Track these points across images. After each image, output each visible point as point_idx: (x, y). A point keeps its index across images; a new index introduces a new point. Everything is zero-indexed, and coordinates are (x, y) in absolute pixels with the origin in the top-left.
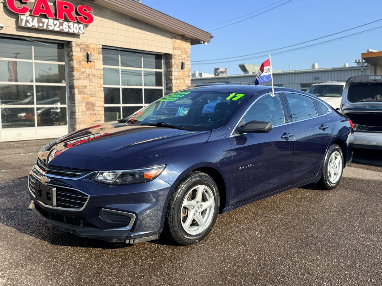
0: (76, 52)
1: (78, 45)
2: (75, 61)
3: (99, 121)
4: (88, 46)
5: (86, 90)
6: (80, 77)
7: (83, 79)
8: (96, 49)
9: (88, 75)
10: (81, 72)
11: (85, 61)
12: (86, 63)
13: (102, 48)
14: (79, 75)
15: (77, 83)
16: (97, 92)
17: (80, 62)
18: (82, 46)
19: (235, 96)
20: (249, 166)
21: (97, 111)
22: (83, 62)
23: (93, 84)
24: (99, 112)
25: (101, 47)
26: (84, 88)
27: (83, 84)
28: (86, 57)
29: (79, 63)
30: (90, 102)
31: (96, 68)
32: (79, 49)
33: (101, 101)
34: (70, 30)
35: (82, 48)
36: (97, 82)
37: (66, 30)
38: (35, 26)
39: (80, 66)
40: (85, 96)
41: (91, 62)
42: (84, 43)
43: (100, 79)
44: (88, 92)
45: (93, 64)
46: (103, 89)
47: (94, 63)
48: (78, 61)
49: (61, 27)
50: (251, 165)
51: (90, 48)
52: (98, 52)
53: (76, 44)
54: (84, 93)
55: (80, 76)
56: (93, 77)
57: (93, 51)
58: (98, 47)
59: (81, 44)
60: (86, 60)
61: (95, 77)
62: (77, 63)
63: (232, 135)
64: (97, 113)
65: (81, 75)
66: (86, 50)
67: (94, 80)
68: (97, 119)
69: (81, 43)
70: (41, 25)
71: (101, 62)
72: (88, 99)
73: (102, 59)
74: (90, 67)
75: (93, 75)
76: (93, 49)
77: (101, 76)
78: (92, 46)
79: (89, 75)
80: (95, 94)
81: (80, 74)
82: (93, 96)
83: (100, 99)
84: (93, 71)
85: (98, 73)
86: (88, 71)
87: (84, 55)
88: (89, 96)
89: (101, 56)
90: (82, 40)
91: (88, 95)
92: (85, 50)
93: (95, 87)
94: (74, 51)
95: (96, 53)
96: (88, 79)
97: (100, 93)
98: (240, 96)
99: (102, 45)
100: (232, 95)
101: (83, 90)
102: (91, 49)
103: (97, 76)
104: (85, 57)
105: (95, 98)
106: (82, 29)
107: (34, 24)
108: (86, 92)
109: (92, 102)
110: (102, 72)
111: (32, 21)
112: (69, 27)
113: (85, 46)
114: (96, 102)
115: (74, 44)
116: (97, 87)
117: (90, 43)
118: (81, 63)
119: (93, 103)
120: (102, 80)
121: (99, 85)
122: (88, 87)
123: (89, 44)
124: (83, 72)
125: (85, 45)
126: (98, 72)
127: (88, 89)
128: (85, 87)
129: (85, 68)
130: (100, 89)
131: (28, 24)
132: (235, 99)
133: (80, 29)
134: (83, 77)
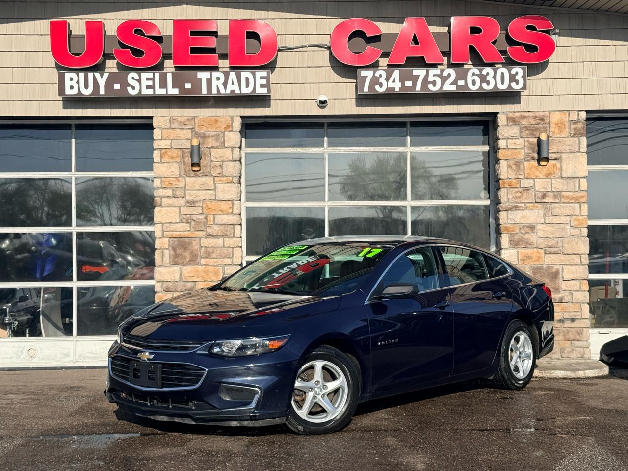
0: (507, 139)
1: (513, 121)
2: (503, 164)
3: (573, 320)
4: (542, 119)
5: (532, 238)
6: (517, 202)
7: (526, 208)
8: (567, 124)
9: (540, 194)
10: (521, 190)
11: (533, 159)
12: (536, 163)
13: (587, 119)
14: (516, 197)
15: (508, 219)
16: (566, 241)
17: (518, 164)
18: (524, 122)
19: (369, 252)
20: (391, 341)
21: (567, 293)
22: (526, 163)
23: (555, 220)
24: (574, 297)
25: (583, 115)
26: (528, 230)
27: (523, 221)
28: (536, 148)
29: (514, 167)
30: (544, 266)
31: (564, 175)
32: (515, 130)
33: (581, 264)
34: (485, 86)
35: (526, 128)
36: (569, 213)
37: (474, 88)
38: (394, 89)
39: (516, 174)
40: (529, 251)
41: (547, 160)
42: (531, 114)
43: (577, 205)
44: (541, 241)
45: (558, 165)
46: (585, 231)
47: (561, 163)
48: (511, 162)
49: (461, 83)
50: (393, 341)
51: (549, 123)
52: (572, 132)
53: (509, 119)
54: (528, 245)
55: (518, 200)
56: (557, 201)
57: (557, 131)
58: (574, 117)
59: (524, 117)
60: (536, 156)
61: (563, 200)
62: (509, 166)
63: (367, 302)
64: (566, 299)
65: (519, 197)
66: (537, 130)
67: (558, 209)
68: (566, 315)
69: (523, 114)
70: (408, 84)
71: (584, 158)
72: (539, 258)
73: (584, 148)
74: (548, 175)
75: (558, 195)
76: (560, 125)
77: (583, 197)
78: (555, 118)
79: (544, 196)
80: (560, 244)
81: (519, 194)
82: (555, 253)
83: (577, 259)
84: (558, 184)
85: (571, 188)
86: (541, 185)
87: (531, 144)
88: (542, 251)
89: (584, 141)
90: (528, 105)
91: (540, 250)
92: (532, 130)
93: (562, 226)
94: (500, 137)
95: (567, 135)
96: (539, 205)
97: (577, 244)
98: (376, 251)
99: (587, 112)
100: (366, 250)
101: (527, 236)
102: (552, 125)
103: (568, 197)
104: (532, 149)
105: (562, 257)
106: (519, 77)
107: (391, 85)
108: (535, 242)
109: (552, 267)
110: (584, 184)
111: (387, 80)
112: (483, 79)
113: (533, 122)
114: (565, 267)
115: (502, 120)
116: (568, 227)
117: (550, 112)
118: (522, 167)
119: (554, 270)
120: (585, 207)
121: (576, 219)
122: (539, 227)
123: (547, 113)
124: (527, 189)
125: (535, 118)
126: (573, 185)
127: (540, 234)
128: (532, 228)
129: (534, 179)
130: (576, 232)
131: (377, 88)
132: (369, 256)
133: (513, 78)
134: (526, 201)
